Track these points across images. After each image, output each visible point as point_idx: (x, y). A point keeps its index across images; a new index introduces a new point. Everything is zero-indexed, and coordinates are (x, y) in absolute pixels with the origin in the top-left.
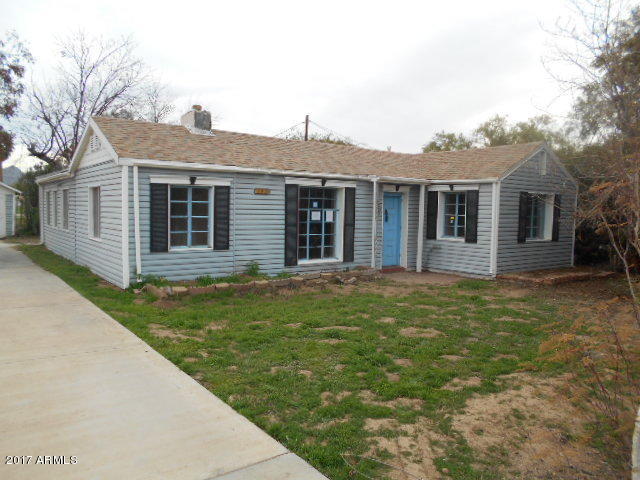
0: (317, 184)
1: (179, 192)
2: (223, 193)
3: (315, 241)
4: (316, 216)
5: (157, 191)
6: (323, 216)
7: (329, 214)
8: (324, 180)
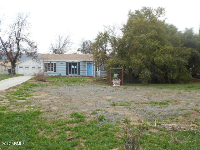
0: (72, 62)
1: (49, 64)
2: (55, 64)
3: (73, 71)
4: (73, 67)
5: (45, 64)
6: (74, 67)
7: (76, 67)
8: (73, 61)
